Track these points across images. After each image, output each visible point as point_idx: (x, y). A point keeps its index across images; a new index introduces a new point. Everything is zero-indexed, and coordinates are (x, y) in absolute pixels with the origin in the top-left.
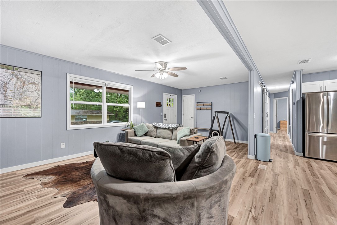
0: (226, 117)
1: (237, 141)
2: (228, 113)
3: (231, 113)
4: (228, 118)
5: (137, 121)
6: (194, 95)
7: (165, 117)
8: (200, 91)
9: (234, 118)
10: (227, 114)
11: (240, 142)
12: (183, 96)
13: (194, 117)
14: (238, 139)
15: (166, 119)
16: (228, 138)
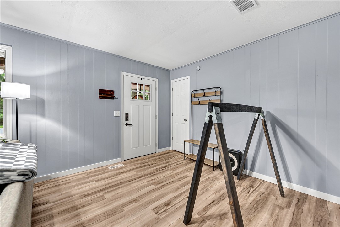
0: (255, 121)
1: (285, 184)
2: (259, 110)
3: (268, 112)
4: (260, 125)
5: (30, 132)
6: (188, 77)
7: (127, 119)
8: (198, 68)
9: (276, 122)
10: (257, 114)
11: (297, 188)
12: (172, 81)
13: (188, 118)
14: (289, 180)
15: (128, 122)
16: (262, 172)
